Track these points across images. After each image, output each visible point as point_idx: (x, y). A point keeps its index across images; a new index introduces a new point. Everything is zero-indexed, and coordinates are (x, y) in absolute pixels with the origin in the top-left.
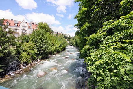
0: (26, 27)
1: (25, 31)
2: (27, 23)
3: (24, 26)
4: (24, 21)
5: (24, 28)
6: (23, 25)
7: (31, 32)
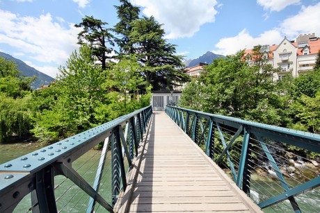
0: (290, 54)
1: (287, 67)
2: (293, 42)
3: (285, 52)
4: (286, 41)
5: (285, 58)
6: (281, 52)
7: (304, 66)
